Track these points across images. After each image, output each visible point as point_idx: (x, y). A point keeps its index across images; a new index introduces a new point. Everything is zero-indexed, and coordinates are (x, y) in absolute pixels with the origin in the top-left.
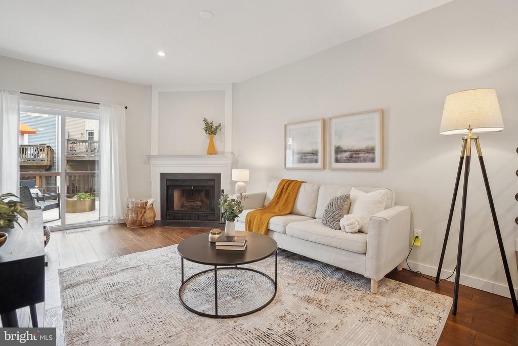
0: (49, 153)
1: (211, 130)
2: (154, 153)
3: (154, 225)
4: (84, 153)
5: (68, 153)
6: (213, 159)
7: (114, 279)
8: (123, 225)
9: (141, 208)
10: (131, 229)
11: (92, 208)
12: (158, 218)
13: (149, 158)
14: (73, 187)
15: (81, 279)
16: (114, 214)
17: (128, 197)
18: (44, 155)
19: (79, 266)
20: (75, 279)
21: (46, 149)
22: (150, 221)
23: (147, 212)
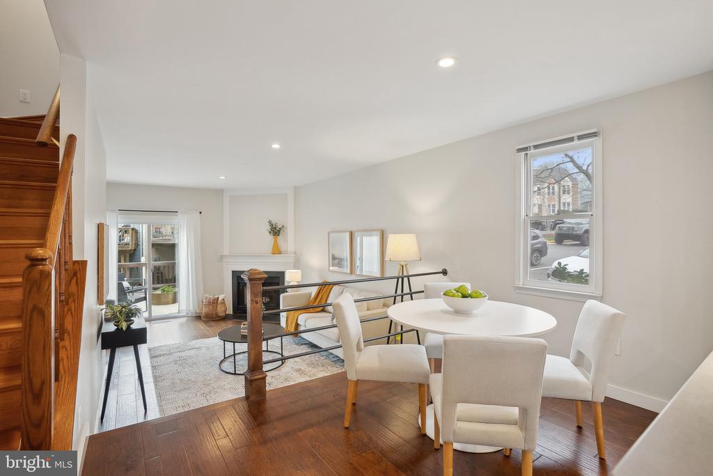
0: (134, 235)
1: (275, 231)
2: (226, 253)
3: (225, 318)
4: (170, 236)
5: (154, 237)
6: (278, 258)
7: (183, 354)
8: (198, 318)
9: (213, 303)
10: (204, 322)
11: (174, 301)
12: (230, 311)
13: (222, 257)
14: (158, 273)
15: (162, 353)
16: (191, 308)
17: (203, 292)
18: (129, 238)
19: (161, 346)
20: (158, 353)
21: (130, 232)
22: (222, 314)
23: (219, 306)
